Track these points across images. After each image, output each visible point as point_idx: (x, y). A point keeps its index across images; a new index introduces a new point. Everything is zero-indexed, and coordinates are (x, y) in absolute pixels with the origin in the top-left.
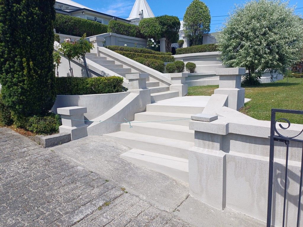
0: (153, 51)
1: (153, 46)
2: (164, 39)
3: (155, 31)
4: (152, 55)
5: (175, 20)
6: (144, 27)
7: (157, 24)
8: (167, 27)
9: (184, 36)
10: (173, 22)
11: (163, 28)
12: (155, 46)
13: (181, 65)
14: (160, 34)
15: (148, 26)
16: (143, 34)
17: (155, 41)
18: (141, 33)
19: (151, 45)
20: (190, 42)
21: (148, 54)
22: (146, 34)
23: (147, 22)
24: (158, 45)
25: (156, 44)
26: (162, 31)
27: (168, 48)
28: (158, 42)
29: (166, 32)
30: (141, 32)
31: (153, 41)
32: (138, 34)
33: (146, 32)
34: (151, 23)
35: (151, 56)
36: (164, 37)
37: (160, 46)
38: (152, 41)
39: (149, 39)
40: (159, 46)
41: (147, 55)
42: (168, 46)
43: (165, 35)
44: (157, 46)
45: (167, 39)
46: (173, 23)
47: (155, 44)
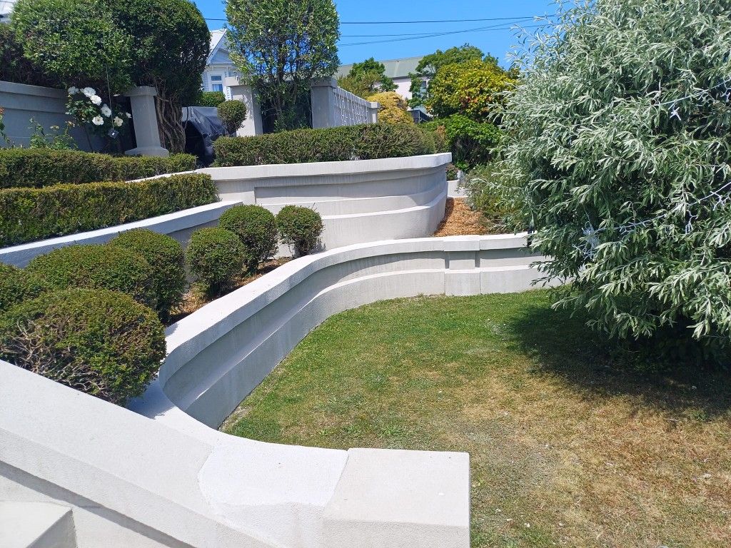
0: (100, 158)
1: (98, 121)
2: (149, 92)
3: (99, 56)
4: (97, 185)
5: (188, 15)
6: (40, 33)
7: (107, 24)
8: (155, 44)
9: (236, 83)
10: (179, 24)
11: (137, 44)
12: (108, 121)
13: (261, 229)
14: (127, 70)
15: (60, 29)
16: (40, 68)
17: (104, 101)
18: (28, 62)
19: (90, 116)
20: (262, 108)
21: (66, 187)
22: (55, 65)
23: (53, 9)
24: (124, 118)
25: (115, 114)
26: (134, 56)
27: (170, 129)
28: (122, 105)
29: (153, 62)
30: (27, 55)
31: (97, 100)
32: (14, 63)
33: (55, 59)
34: (74, 15)
35: (89, 194)
36: (148, 83)
37: (131, 120)
38: (88, 99)
39: (72, 90)
40: (129, 124)
41: (60, 195)
42: (169, 120)
43: (152, 74)
44: (119, 122)
45: (161, 92)
46: (182, 28)
47: (107, 111)
